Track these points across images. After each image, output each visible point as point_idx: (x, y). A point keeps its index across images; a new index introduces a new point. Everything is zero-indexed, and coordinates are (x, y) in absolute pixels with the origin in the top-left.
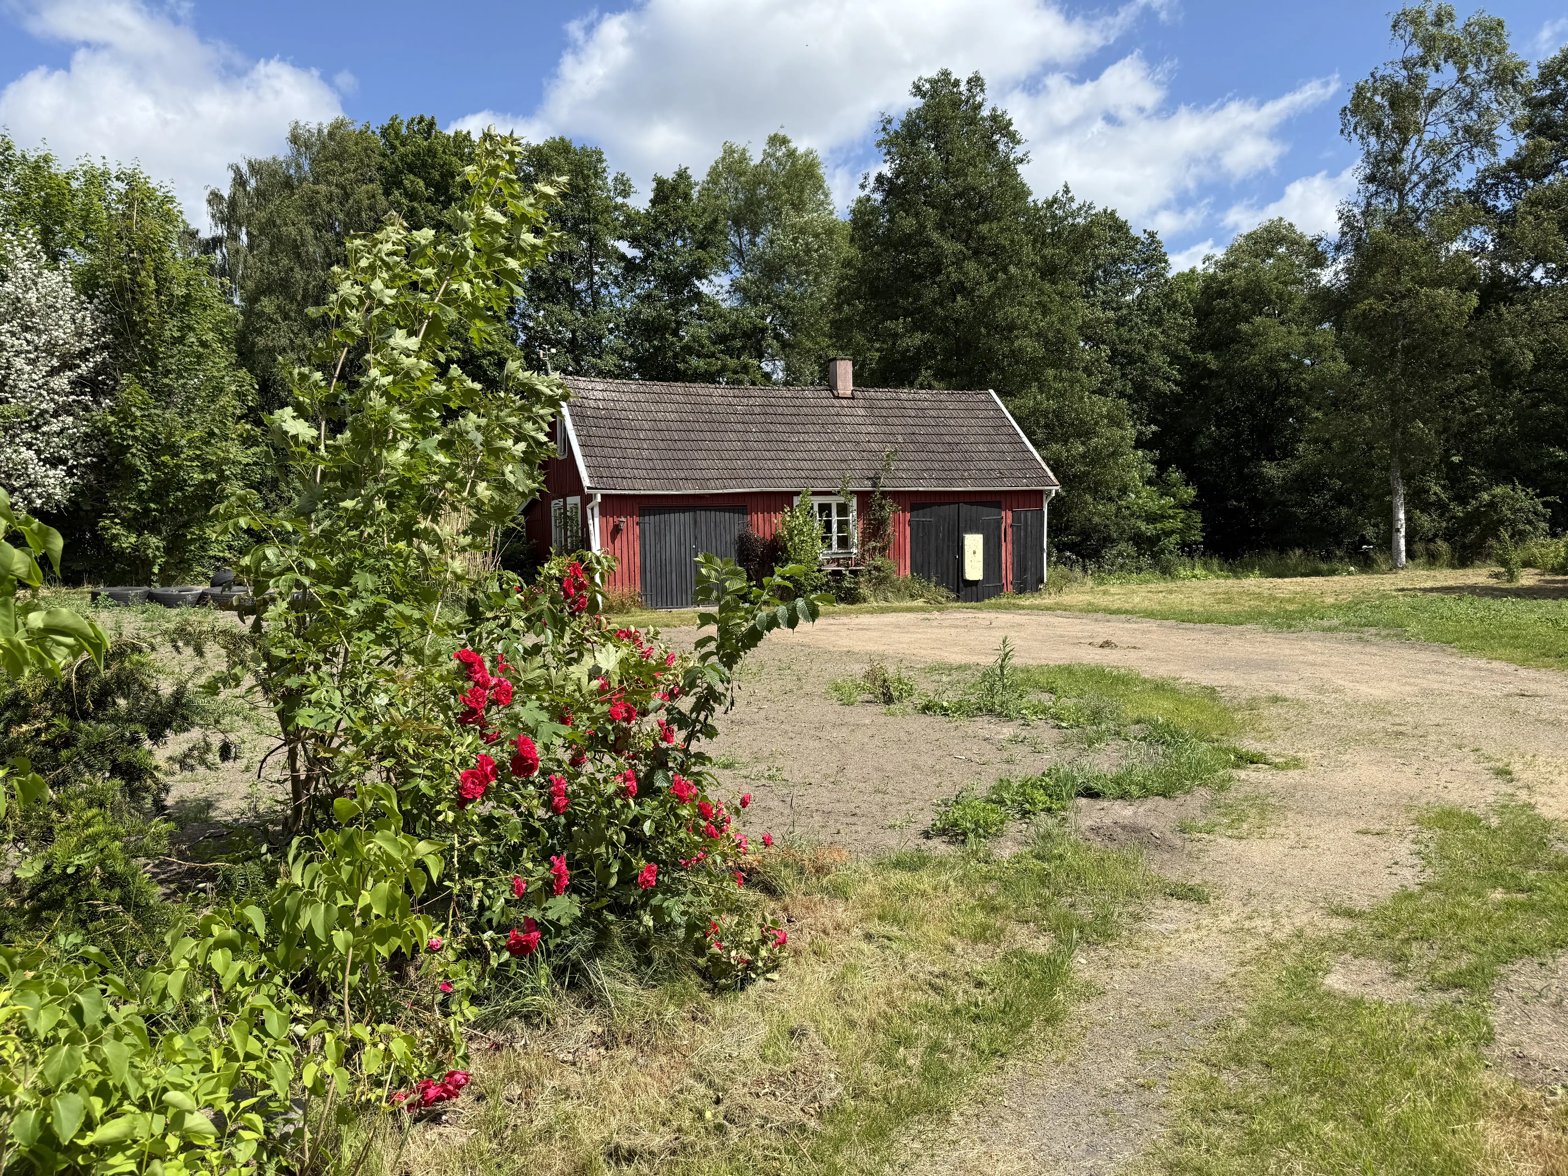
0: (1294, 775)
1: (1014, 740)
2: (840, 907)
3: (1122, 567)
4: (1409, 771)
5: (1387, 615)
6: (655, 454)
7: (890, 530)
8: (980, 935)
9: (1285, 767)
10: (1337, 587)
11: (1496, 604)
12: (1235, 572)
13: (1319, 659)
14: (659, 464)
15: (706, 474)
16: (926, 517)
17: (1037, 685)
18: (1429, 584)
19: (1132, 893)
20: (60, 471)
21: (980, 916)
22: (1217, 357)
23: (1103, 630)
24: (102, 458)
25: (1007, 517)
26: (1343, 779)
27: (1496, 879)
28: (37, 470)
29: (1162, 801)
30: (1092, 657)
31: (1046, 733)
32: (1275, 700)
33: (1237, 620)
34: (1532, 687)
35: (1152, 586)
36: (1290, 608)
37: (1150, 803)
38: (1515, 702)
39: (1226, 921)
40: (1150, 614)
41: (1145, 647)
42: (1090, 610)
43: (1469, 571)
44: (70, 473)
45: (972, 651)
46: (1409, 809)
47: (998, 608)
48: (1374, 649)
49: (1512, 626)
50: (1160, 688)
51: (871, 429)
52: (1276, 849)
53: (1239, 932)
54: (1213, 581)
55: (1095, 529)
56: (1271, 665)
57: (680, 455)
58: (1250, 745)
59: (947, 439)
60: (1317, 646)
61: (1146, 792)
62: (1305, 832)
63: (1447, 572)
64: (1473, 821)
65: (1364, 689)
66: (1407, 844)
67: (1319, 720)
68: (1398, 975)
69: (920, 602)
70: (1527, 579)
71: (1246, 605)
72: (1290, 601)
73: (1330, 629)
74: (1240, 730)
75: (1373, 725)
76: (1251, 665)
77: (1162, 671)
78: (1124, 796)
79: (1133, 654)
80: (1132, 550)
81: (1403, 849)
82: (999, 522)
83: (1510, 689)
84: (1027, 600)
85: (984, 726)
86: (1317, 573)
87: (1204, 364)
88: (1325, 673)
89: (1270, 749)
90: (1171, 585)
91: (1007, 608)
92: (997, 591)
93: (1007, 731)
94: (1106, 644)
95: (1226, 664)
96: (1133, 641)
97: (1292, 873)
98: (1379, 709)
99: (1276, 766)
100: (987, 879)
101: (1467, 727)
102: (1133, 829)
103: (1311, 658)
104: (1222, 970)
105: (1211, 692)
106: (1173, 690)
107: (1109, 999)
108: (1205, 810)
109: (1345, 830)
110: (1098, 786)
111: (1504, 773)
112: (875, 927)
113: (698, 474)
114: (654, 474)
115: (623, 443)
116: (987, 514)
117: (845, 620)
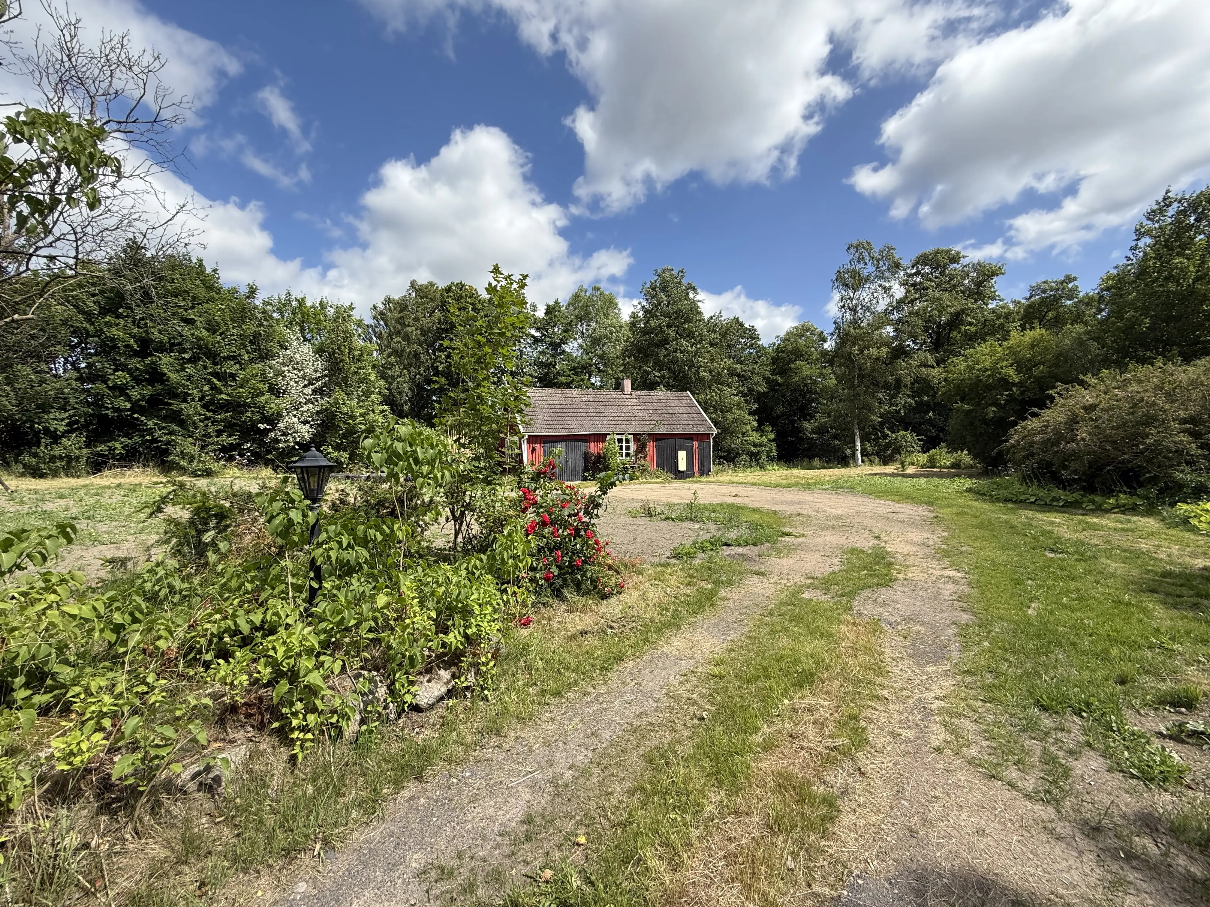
0: (802, 539)
1: (700, 529)
2: (641, 577)
3: (744, 465)
4: (844, 538)
5: (849, 484)
6: (549, 418)
7: (647, 450)
8: (689, 584)
9: (799, 536)
10: (831, 474)
11: (893, 479)
12: (790, 467)
13: (819, 500)
14: (551, 422)
15: (571, 426)
16: (662, 444)
17: (708, 510)
18: (870, 472)
19: (740, 573)
20: (307, 426)
21: (688, 579)
22: (781, 378)
23: (735, 490)
24: (323, 421)
25: (696, 444)
26: (820, 540)
27: (865, 568)
28: (299, 426)
29: (753, 547)
30: (731, 500)
31: (712, 526)
32: (799, 514)
33: (789, 486)
34: (898, 510)
35: (756, 473)
36: (810, 481)
37: (748, 547)
38: (891, 516)
39: (772, 581)
40: (754, 484)
41: (752, 496)
42: (731, 482)
43: (887, 467)
44: (311, 427)
45: (682, 498)
46: (841, 549)
47: (693, 482)
48: (841, 497)
49: (897, 488)
50: (755, 510)
51: (639, 408)
52: (791, 561)
53: (776, 584)
54: (781, 471)
55: (733, 449)
56: (800, 503)
57: (560, 418)
58: (787, 529)
59: (671, 412)
60: (819, 496)
61: (747, 544)
62: (803, 556)
63: (878, 467)
64: (862, 551)
65: (834, 511)
66: (838, 559)
67: (815, 521)
68: (826, 594)
69: (660, 480)
70: (910, 470)
71: (793, 480)
72: (811, 479)
73: (825, 489)
74: (784, 525)
75: (835, 523)
76: (793, 503)
77: (757, 505)
78: (739, 545)
79: (746, 499)
80: (748, 458)
81: (836, 561)
82: (693, 446)
83: (890, 510)
84: (704, 479)
85: (688, 524)
86: (825, 468)
87: (777, 380)
88: (820, 505)
89: (794, 531)
90: (764, 473)
91: (696, 482)
92: (692, 475)
93: (697, 526)
94: (736, 495)
95: (782, 503)
96: (745, 494)
97: (796, 568)
98: (838, 518)
99: (796, 536)
100: (691, 569)
101: (870, 523)
102: (742, 555)
103: (816, 500)
104: (768, 593)
105: (775, 512)
106: (761, 512)
107: (731, 601)
108: (768, 550)
109: (817, 555)
110: (730, 542)
111: (878, 538)
112: (653, 582)
113: (567, 426)
114: (549, 426)
115: (537, 414)
116: (688, 443)
117: (629, 487)
